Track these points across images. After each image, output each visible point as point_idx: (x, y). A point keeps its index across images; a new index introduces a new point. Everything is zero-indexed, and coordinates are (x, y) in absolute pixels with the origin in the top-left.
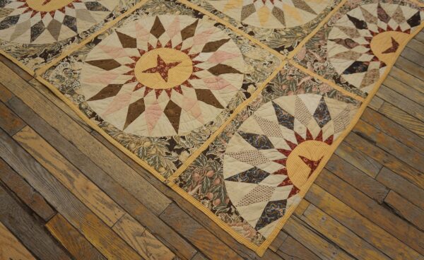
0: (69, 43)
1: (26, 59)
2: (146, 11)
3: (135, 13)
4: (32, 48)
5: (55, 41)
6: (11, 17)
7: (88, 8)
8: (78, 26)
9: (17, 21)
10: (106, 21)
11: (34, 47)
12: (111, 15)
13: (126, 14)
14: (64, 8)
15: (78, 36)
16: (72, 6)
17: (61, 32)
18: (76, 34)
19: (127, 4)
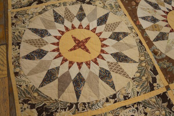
0: (65, 109)
1: (26, 105)
2: (146, 111)
3: (136, 106)
4: (36, 95)
5: (57, 98)
6: (42, 50)
7: (100, 75)
8: (82, 92)
9: (43, 57)
10: (107, 101)
11: (39, 95)
12: (114, 96)
13: (128, 103)
14: (82, 63)
15: (77, 104)
16: (89, 65)
17: (67, 90)
18: (76, 102)
19: (132, 90)
